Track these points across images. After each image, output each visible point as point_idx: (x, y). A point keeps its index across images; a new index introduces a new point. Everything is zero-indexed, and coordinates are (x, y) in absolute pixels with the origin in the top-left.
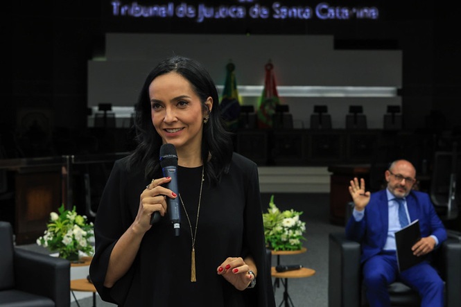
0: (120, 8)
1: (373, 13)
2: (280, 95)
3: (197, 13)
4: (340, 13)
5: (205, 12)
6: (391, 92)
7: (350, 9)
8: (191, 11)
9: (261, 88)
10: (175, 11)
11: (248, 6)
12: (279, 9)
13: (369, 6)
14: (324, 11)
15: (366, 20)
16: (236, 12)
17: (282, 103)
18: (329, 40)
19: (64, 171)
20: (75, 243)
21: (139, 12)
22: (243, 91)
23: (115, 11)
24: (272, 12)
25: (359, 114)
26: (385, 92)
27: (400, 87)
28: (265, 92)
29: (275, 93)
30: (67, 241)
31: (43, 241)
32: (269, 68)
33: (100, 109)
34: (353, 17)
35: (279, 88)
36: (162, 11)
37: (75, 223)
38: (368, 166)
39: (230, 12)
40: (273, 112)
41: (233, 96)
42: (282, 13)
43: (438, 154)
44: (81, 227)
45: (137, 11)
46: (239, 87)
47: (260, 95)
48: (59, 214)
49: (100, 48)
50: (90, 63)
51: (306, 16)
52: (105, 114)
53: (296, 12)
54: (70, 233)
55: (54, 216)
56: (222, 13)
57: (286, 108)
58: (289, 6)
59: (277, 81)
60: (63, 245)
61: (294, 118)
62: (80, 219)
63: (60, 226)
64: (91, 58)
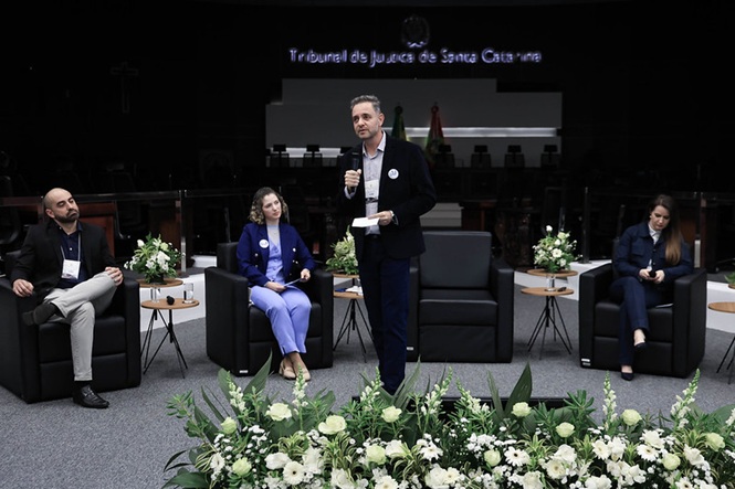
0: (297, 55)
1: (536, 57)
2: (445, 136)
3: (369, 59)
4: (505, 57)
5: (377, 59)
6: (550, 132)
7: (514, 53)
8: (363, 57)
9: (428, 129)
10: (349, 57)
11: (417, 52)
12: (447, 53)
13: (533, 51)
14: (490, 56)
15: (530, 63)
16: (405, 57)
17: (447, 143)
18: (493, 82)
19: (178, 204)
20: (158, 268)
21: (315, 58)
22: (410, 132)
23: (293, 58)
24: (440, 57)
25: (517, 153)
26: (545, 132)
27: (560, 128)
28: (431, 132)
29: (441, 133)
30: (150, 264)
31: (129, 265)
32: (435, 110)
33: (275, 150)
34: (517, 61)
35: (443, 129)
36: (336, 57)
37: (160, 249)
38: (495, 201)
39: (401, 58)
40: (437, 152)
41: (401, 136)
42: (450, 58)
43: (548, 188)
44: (165, 253)
45: (313, 58)
46: (406, 129)
47: (426, 136)
48: (145, 241)
49: (277, 93)
50: (267, 106)
51: (472, 61)
52: (280, 154)
53: (463, 57)
54: (153, 258)
55: (141, 243)
56: (392, 59)
57: (448, 148)
58: (456, 52)
59: (442, 123)
60: (147, 268)
61: (456, 157)
62: (165, 246)
63: (145, 251)
64: (269, 103)
